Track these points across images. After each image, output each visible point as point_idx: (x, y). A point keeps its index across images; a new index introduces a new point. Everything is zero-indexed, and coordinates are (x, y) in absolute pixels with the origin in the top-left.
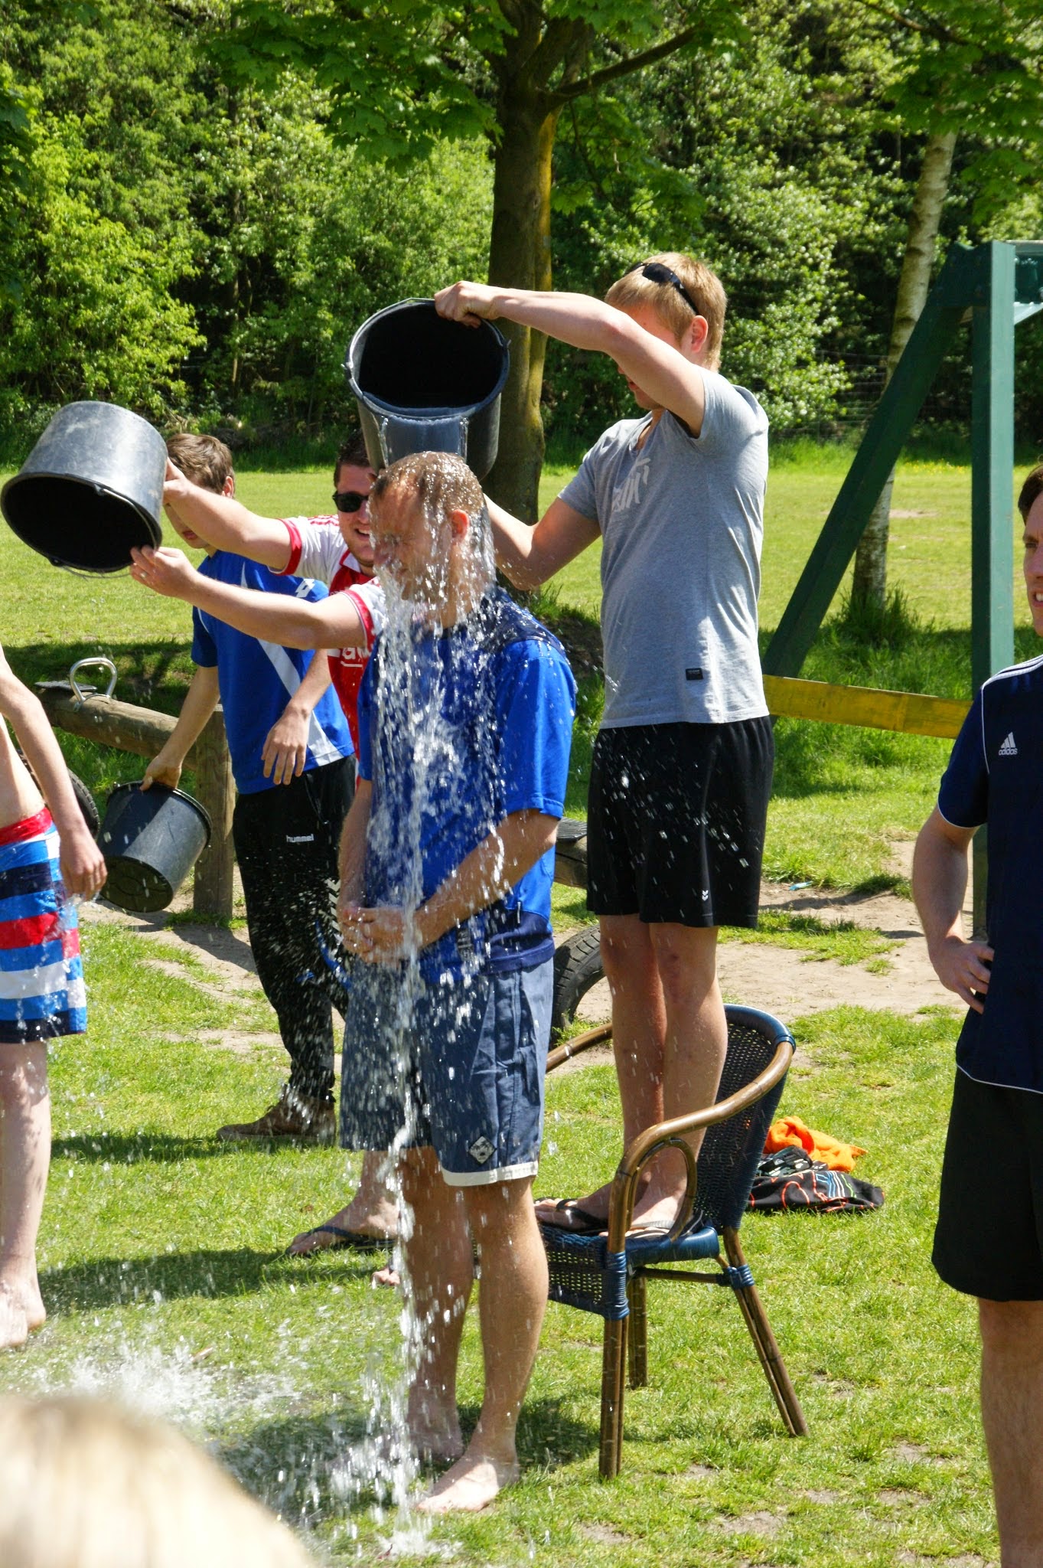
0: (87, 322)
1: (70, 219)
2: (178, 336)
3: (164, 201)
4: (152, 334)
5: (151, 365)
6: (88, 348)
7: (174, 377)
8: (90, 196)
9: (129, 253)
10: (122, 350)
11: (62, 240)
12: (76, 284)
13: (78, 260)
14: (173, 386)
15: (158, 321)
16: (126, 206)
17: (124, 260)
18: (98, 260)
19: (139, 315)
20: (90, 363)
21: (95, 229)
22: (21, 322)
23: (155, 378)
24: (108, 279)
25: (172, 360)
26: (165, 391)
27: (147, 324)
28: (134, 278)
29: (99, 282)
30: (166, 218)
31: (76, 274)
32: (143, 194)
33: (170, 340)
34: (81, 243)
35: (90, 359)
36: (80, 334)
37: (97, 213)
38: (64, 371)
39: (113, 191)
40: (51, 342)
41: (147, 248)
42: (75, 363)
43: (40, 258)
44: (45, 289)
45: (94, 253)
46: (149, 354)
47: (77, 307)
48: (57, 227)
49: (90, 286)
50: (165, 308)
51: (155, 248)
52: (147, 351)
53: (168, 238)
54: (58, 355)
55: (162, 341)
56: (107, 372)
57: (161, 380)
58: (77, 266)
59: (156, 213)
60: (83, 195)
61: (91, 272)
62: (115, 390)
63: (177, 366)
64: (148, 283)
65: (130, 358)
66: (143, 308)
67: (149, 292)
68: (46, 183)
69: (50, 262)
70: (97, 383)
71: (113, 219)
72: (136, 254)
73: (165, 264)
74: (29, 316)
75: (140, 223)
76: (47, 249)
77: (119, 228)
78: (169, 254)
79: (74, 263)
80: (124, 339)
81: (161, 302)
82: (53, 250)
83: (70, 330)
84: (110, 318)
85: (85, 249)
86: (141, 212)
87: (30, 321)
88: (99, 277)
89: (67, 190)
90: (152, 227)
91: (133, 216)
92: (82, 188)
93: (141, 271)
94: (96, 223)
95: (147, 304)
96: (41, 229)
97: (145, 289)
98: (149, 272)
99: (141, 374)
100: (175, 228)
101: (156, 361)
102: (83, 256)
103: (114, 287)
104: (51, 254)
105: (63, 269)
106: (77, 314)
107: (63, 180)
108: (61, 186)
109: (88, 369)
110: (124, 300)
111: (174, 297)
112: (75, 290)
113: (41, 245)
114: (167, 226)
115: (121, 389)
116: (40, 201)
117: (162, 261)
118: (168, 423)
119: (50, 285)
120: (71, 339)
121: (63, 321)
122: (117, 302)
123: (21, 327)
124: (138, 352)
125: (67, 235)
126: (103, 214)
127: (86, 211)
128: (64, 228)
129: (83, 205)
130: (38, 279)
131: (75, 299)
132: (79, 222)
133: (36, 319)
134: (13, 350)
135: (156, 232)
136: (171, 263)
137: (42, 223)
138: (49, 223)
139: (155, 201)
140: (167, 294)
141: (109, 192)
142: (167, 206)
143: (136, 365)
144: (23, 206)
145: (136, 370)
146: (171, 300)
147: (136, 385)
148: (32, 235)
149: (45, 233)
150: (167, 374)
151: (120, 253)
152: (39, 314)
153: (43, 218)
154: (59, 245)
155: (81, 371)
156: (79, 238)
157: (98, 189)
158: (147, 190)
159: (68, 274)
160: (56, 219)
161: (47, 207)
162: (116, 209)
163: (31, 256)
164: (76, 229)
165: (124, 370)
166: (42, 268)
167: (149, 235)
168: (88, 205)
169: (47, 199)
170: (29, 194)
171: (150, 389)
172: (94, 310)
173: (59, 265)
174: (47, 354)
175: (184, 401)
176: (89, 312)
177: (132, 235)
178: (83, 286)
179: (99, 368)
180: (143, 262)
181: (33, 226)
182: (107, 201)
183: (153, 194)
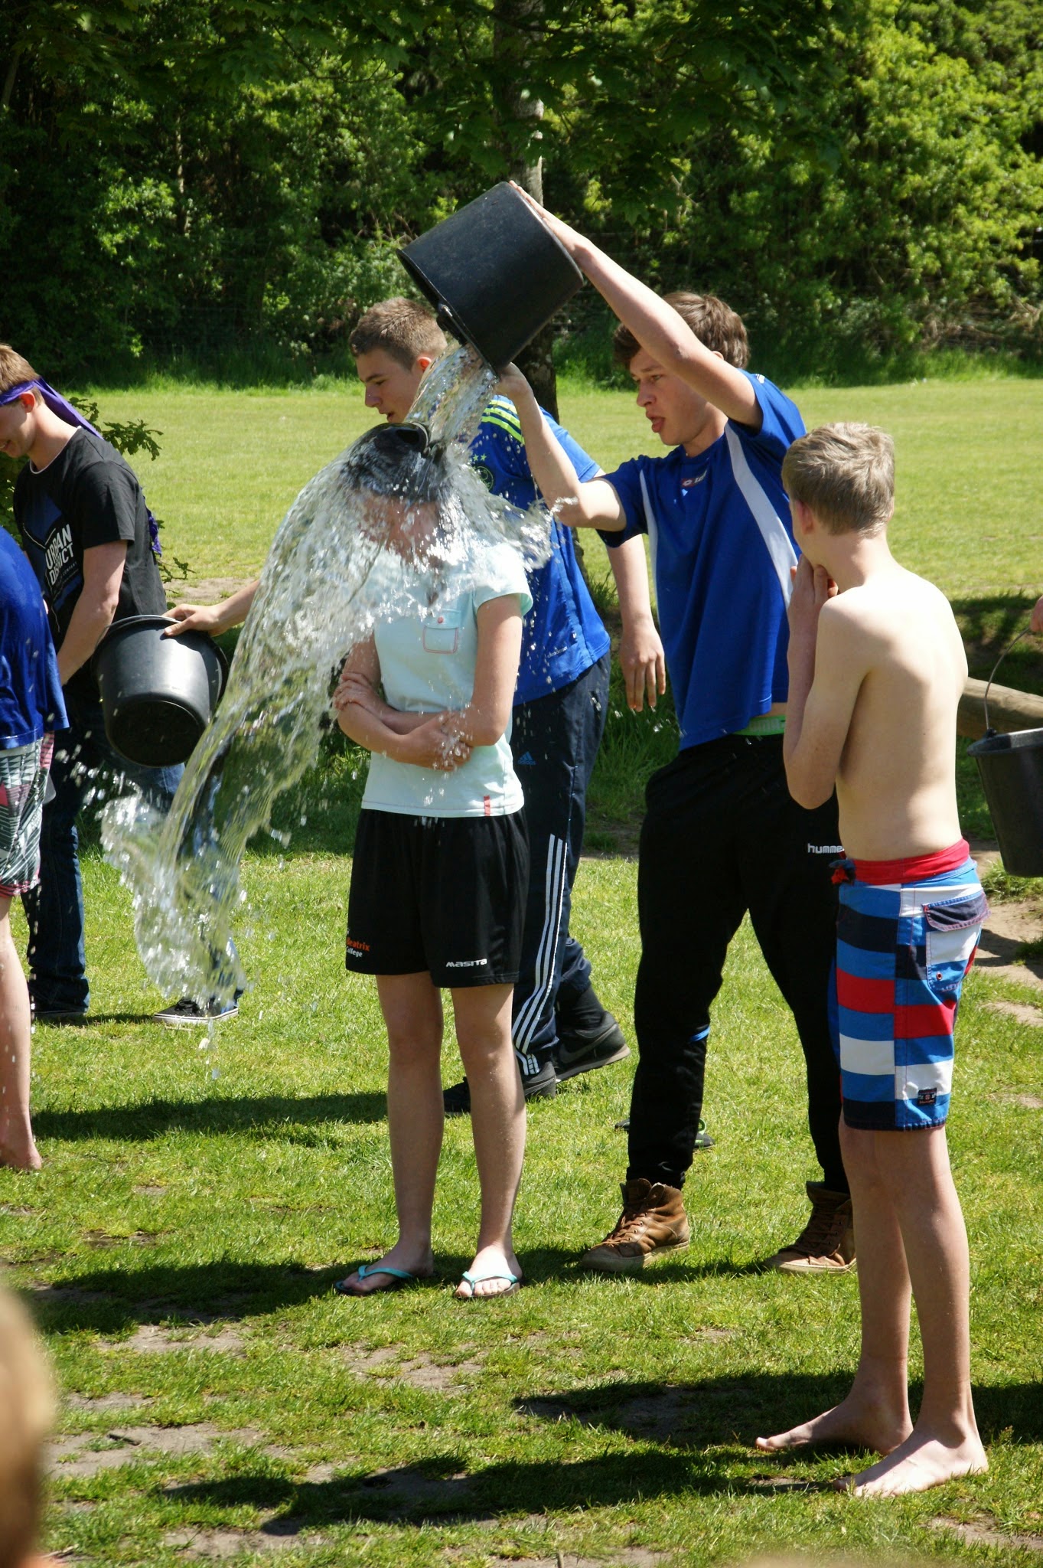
0: (916, 190)
1: (898, 60)
2: (1030, 201)
3: (1019, 26)
4: (997, 201)
5: (994, 240)
6: (914, 224)
7: (1023, 255)
8: (924, 26)
9: (971, 97)
10: (957, 224)
11: (887, 86)
12: (903, 142)
13: (906, 111)
14: (1022, 266)
15: (1006, 183)
16: (971, 36)
17: (963, 107)
18: (931, 109)
19: (981, 177)
20: (917, 242)
21: (930, 70)
22: (832, 196)
23: (999, 257)
24: (943, 134)
25: (1022, 233)
26: (1010, 272)
27: (992, 188)
28: (977, 130)
29: (932, 137)
30: (1022, 47)
31: (903, 130)
32: (993, 19)
33: (1021, 207)
34: (911, 88)
35: (917, 237)
36: (906, 206)
37: (932, 48)
38: (883, 254)
39: (955, 17)
40: (868, 218)
41: (994, 88)
42: (899, 244)
43: (858, 111)
44: (863, 152)
45: (926, 101)
46: (992, 227)
47: (902, 171)
48: (881, 69)
49: (919, 144)
50: (1015, 166)
51: (1002, 89)
52: (990, 222)
53: (1022, 74)
54: (876, 234)
55: (1010, 209)
56: (939, 252)
57: (1007, 259)
58: (905, 120)
59: (1009, 42)
60: (916, 27)
61: (922, 125)
62: (947, 275)
63: (1028, 240)
64: (995, 135)
65: (968, 234)
66: (986, 168)
67: (994, 147)
68: (870, 15)
69: (871, 118)
70: (925, 267)
71: (953, 54)
72: (980, 98)
73: (1017, 109)
74: (842, 188)
75: (987, 57)
76: (868, 99)
77: (960, 66)
78: (1023, 95)
79: (900, 116)
80: (961, 210)
81: (1010, 158)
82: (876, 101)
83: (892, 201)
84: (944, 183)
85: (916, 96)
86: (989, 42)
87: (843, 194)
88: (932, 132)
89: (896, 20)
90: (1002, 61)
91: (979, 49)
92: (915, 17)
93: (985, 120)
94: (931, 61)
95: (992, 162)
96: (861, 74)
97: (989, 143)
98: (996, 121)
99: (982, 253)
100: (1032, 59)
101: (1002, 235)
102: (912, 105)
103: (951, 143)
104: (873, 106)
105: (886, 124)
106: (902, 182)
107: (891, 9)
108: (888, 16)
109: (913, 250)
110: (962, 158)
111: (1027, 151)
112: (901, 150)
113: (861, 95)
114: (1022, 59)
115: (955, 273)
116: (862, 38)
117: (1013, 104)
118: (1015, 315)
119: (870, 146)
120: (894, 213)
121: (884, 190)
122: (953, 162)
123: (833, 202)
124: (977, 225)
125: (894, 79)
126: (941, 49)
127: (919, 46)
128: (890, 71)
129: (915, 39)
130: (855, 140)
131: (900, 161)
132: (909, 62)
133: (850, 192)
134: (821, 232)
135: (1008, 66)
136: (1025, 107)
137: (862, 67)
138: (871, 66)
139: (1007, 27)
140: (1018, 147)
141: (949, 20)
142: (1023, 32)
143: (976, 241)
144: (840, 46)
145: (975, 249)
146: (1024, 156)
147: (975, 268)
148: (849, 83)
149: (866, 78)
150: (1014, 251)
151: (960, 98)
152: (855, 183)
153: (864, 60)
154: (883, 93)
155: (905, 254)
156: (908, 82)
157: (935, 17)
158: (998, 14)
159: (893, 130)
160: (881, 60)
161: (870, 45)
162: (957, 42)
163: (847, 109)
164: (906, 72)
165: (960, 248)
166: (861, 125)
167: (998, 72)
168: (922, 38)
169: (870, 35)
170: (848, 31)
171: (993, 272)
172: (922, 173)
173: (881, 119)
174: (864, 234)
175: (1036, 285)
176: (918, 178)
177: (976, 74)
178: (912, 144)
179: (928, 248)
180: (990, 108)
181: (852, 71)
182: (946, 32)
183: (1005, 18)
